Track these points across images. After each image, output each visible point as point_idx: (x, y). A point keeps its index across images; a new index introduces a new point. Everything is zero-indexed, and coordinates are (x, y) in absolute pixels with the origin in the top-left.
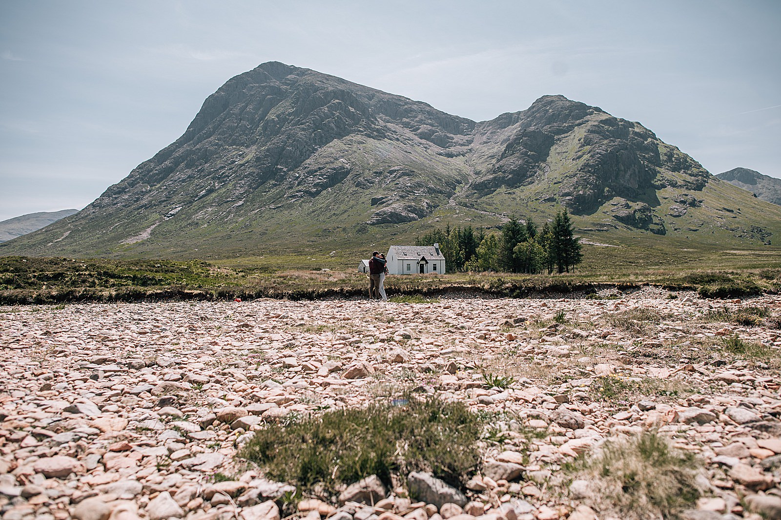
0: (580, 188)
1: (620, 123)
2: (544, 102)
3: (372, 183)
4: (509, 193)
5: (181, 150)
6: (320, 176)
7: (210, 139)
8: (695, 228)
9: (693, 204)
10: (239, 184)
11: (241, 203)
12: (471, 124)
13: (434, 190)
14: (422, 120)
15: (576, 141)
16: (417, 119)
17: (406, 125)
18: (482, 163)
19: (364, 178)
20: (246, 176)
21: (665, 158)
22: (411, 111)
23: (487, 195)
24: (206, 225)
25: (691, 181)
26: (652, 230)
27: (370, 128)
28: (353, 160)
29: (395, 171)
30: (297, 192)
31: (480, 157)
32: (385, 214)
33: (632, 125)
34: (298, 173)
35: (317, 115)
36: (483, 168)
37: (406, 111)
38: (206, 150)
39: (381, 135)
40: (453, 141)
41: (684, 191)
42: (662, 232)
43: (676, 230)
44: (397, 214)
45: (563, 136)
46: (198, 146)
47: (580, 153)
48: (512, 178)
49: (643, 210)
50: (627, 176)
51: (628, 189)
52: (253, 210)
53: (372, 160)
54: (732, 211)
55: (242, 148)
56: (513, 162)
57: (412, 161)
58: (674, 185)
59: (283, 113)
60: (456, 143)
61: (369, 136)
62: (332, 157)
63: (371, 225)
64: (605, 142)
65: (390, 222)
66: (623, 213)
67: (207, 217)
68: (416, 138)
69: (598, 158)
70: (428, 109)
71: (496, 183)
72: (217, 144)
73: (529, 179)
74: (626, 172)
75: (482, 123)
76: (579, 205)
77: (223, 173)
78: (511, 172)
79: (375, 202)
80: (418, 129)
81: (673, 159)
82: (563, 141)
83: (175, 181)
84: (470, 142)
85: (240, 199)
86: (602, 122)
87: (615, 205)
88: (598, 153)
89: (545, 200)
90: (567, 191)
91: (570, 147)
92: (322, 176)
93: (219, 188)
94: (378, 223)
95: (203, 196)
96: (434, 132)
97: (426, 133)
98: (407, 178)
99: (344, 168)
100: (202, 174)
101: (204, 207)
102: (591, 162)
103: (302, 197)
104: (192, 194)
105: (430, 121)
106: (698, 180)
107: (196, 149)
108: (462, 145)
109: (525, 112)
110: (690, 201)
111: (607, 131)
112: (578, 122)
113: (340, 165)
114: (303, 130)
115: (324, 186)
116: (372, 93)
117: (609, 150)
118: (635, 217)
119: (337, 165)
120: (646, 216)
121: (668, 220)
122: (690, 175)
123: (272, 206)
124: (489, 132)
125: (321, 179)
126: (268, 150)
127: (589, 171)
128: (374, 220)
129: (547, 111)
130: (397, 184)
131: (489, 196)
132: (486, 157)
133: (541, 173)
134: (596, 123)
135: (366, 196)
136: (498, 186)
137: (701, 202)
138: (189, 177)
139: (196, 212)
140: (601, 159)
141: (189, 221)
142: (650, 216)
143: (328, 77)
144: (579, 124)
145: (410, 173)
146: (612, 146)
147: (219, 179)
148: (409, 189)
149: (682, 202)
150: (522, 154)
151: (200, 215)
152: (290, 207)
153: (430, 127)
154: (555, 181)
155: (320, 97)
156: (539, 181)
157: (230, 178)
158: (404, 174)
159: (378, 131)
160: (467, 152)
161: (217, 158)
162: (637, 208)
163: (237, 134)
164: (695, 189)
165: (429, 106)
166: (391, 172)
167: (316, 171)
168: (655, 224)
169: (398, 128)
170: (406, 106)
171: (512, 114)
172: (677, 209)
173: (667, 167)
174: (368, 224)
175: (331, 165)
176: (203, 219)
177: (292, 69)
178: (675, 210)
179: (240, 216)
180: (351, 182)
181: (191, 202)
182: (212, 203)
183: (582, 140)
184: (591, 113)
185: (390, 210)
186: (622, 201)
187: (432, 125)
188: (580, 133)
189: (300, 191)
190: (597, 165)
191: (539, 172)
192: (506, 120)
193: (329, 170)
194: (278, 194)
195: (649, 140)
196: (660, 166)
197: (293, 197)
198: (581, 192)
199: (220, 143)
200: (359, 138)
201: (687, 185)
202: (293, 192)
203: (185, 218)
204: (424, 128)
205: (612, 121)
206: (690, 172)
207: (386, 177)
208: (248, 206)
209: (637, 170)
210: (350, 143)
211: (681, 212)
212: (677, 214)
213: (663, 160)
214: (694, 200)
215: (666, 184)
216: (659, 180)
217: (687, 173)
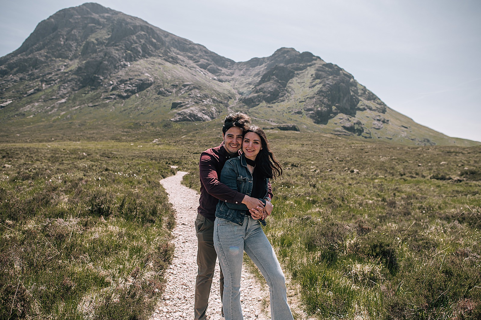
0: (318, 106)
1: (335, 67)
2: (282, 52)
3: (170, 92)
4: (269, 107)
5: (15, 58)
6: (130, 84)
7: (40, 52)
8: (390, 137)
9: (384, 122)
10: (63, 86)
11: (63, 101)
12: (233, 62)
13: (217, 101)
14: (201, 56)
15: (309, 76)
16: (198, 55)
17: (190, 58)
18: (243, 87)
19: (164, 88)
20: (70, 81)
21: (362, 92)
22: (194, 49)
23: (253, 107)
24: (32, 116)
25: (379, 107)
27: (167, 55)
28: (155, 75)
29: (188, 85)
30: (111, 95)
31: (240, 84)
32: (185, 114)
33: (341, 69)
34: (112, 81)
35: (128, 40)
36: (245, 90)
37: (190, 48)
38: (37, 59)
39: (174, 61)
40: (222, 72)
41: (377, 113)
43: (379, 138)
44: (194, 115)
45: (300, 72)
46: (30, 56)
47: (314, 83)
48: (270, 97)
49: (358, 124)
50: (345, 101)
51: (346, 109)
52: (74, 107)
53: (169, 77)
54: (407, 128)
55: (67, 61)
56: (270, 86)
57: (197, 81)
58: (371, 109)
59: (101, 38)
60: (224, 74)
61: (166, 60)
62: (140, 72)
63: (174, 121)
64: (330, 77)
65: (190, 121)
66: (348, 125)
67: (34, 110)
68: (197, 67)
69: (328, 87)
70: (204, 49)
71: (260, 99)
72: (46, 56)
73: (282, 98)
74: (344, 98)
75: (240, 63)
76: (319, 118)
77: (50, 78)
78: (270, 92)
79: (175, 106)
80: (198, 61)
81: (367, 93)
82: (301, 75)
83: (8, 81)
84: (232, 74)
85: (63, 98)
86: (324, 65)
87: (341, 119)
88: (328, 84)
89: (295, 113)
90: (310, 107)
91: (305, 79)
92: (131, 84)
93: (46, 89)
94: (181, 120)
95: (32, 94)
96: (209, 65)
97: (204, 65)
98: (197, 91)
99: (149, 81)
100: (32, 77)
101: (31, 102)
102: (324, 89)
103: (115, 99)
104: (22, 91)
105: (206, 57)
106: (382, 108)
107: (28, 58)
108: (227, 75)
109: (268, 58)
110: (383, 119)
111: (328, 71)
112: (309, 64)
113: (146, 78)
114: (117, 50)
115: (133, 92)
116: (167, 34)
117: (334, 82)
118: (354, 127)
119: (143, 77)
120: (361, 127)
121: (373, 131)
122: (378, 104)
123: (91, 105)
124: (245, 69)
125: (130, 87)
126: (88, 63)
127: (323, 95)
128: (178, 118)
129: (285, 57)
130: (190, 94)
131: (255, 108)
132: (245, 84)
133: (289, 95)
134: (321, 66)
135: (167, 101)
136: (260, 101)
137: (388, 121)
138: (21, 79)
139: (24, 105)
140: (330, 88)
141: (17, 113)
142: (363, 128)
143: (136, 18)
144: (310, 66)
145: (199, 88)
146: (336, 80)
147: (46, 81)
148: (199, 98)
149: (378, 120)
150: (275, 81)
151: (28, 108)
152: (106, 105)
153: (207, 61)
154: (300, 100)
155: (130, 29)
156: (288, 100)
157: (56, 82)
158: (194, 88)
159: (172, 58)
160: (231, 80)
161: (45, 66)
162: (355, 122)
163: (63, 50)
164: (382, 113)
165: (205, 47)
166: (185, 86)
167: (127, 81)
168: (367, 133)
169: (186, 60)
170: (190, 46)
171: (259, 58)
172: (377, 124)
173: (364, 98)
174: (172, 121)
175: (139, 77)
176: (30, 111)
177: (108, 10)
179: (62, 111)
180: (154, 91)
181: (20, 98)
182: (39, 99)
183: (314, 75)
184: (316, 60)
185: (189, 112)
186: (345, 116)
187: (208, 60)
188: (311, 71)
189: (113, 94)
190: (328, 92)
191: (287, 94)
192: (255, 62)
193: (137, 81)
194: (96, 95)
195: (352, 80)
196: (359, 96)
197: (108, 98)
198: (319, 109)
199: (49, 55)
200: (159, 60)
201: (377, 110)
202: (108, 95)
203: (14, 109)
204: (202, 61)
205: (330, 65)
207: (181, 89)
208: (70, 103)
209: (349, 98)
210: (153, 63)
211: (379, 127)
212: (377, 127)
213: (361, 93)
214: (384, 119)
215: (366, 108)
216: (362, 105)
217: (375, 102)
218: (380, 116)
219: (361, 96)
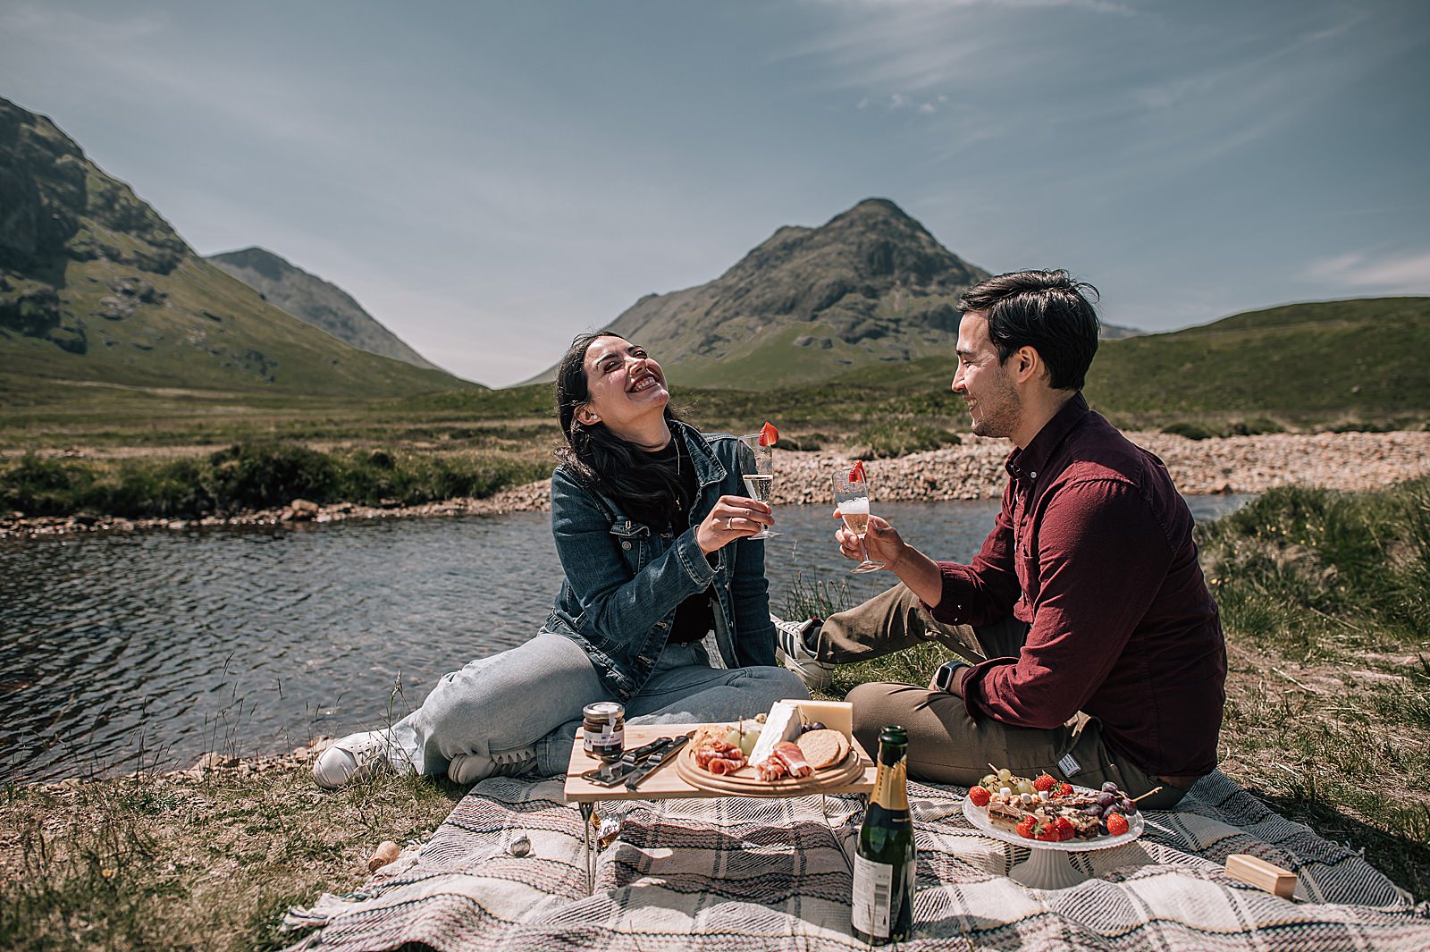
8: (144, 342)
9: (148, 298)
21: (100, 201)
25: (149, 254)
26: (58, 342)
33: (30, 118)
41: (133, 271)
42: (78, 348)
43: (109, 344)
49: (39, 299)
54: (217, 319)
58: (114, 256)
81: (118, 207)
106: (162, 256)
110: (143, 291)
118: (18, 310)
120: (48, 311)
121: (94, 324)
122: (151, 243)
137: (164, 296)
142: (56, 313)
149: (126, 292)
162: (27, 292)
164: (156, 271)
168: (67, 329)
172: (115, 305)
173: (102, 220)
178: (111, 306)
195: (67, 158)
196: (84, 213)
201: (141, 262)
206: (149, 237)
209: (33, 216)
211: (122, 311)
212: (114, 313)
213: (95, 205)
214: (152, 291)
215: (99, 252)
216: (82, 243)
217: (143, 239)
218: (136, 280)
219: (92, 214)
